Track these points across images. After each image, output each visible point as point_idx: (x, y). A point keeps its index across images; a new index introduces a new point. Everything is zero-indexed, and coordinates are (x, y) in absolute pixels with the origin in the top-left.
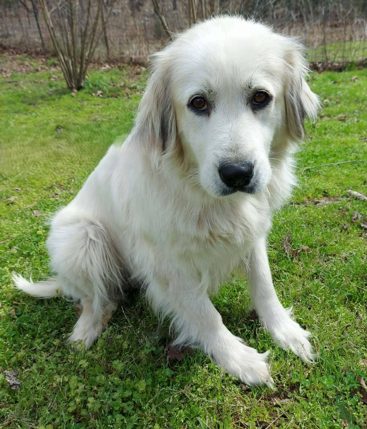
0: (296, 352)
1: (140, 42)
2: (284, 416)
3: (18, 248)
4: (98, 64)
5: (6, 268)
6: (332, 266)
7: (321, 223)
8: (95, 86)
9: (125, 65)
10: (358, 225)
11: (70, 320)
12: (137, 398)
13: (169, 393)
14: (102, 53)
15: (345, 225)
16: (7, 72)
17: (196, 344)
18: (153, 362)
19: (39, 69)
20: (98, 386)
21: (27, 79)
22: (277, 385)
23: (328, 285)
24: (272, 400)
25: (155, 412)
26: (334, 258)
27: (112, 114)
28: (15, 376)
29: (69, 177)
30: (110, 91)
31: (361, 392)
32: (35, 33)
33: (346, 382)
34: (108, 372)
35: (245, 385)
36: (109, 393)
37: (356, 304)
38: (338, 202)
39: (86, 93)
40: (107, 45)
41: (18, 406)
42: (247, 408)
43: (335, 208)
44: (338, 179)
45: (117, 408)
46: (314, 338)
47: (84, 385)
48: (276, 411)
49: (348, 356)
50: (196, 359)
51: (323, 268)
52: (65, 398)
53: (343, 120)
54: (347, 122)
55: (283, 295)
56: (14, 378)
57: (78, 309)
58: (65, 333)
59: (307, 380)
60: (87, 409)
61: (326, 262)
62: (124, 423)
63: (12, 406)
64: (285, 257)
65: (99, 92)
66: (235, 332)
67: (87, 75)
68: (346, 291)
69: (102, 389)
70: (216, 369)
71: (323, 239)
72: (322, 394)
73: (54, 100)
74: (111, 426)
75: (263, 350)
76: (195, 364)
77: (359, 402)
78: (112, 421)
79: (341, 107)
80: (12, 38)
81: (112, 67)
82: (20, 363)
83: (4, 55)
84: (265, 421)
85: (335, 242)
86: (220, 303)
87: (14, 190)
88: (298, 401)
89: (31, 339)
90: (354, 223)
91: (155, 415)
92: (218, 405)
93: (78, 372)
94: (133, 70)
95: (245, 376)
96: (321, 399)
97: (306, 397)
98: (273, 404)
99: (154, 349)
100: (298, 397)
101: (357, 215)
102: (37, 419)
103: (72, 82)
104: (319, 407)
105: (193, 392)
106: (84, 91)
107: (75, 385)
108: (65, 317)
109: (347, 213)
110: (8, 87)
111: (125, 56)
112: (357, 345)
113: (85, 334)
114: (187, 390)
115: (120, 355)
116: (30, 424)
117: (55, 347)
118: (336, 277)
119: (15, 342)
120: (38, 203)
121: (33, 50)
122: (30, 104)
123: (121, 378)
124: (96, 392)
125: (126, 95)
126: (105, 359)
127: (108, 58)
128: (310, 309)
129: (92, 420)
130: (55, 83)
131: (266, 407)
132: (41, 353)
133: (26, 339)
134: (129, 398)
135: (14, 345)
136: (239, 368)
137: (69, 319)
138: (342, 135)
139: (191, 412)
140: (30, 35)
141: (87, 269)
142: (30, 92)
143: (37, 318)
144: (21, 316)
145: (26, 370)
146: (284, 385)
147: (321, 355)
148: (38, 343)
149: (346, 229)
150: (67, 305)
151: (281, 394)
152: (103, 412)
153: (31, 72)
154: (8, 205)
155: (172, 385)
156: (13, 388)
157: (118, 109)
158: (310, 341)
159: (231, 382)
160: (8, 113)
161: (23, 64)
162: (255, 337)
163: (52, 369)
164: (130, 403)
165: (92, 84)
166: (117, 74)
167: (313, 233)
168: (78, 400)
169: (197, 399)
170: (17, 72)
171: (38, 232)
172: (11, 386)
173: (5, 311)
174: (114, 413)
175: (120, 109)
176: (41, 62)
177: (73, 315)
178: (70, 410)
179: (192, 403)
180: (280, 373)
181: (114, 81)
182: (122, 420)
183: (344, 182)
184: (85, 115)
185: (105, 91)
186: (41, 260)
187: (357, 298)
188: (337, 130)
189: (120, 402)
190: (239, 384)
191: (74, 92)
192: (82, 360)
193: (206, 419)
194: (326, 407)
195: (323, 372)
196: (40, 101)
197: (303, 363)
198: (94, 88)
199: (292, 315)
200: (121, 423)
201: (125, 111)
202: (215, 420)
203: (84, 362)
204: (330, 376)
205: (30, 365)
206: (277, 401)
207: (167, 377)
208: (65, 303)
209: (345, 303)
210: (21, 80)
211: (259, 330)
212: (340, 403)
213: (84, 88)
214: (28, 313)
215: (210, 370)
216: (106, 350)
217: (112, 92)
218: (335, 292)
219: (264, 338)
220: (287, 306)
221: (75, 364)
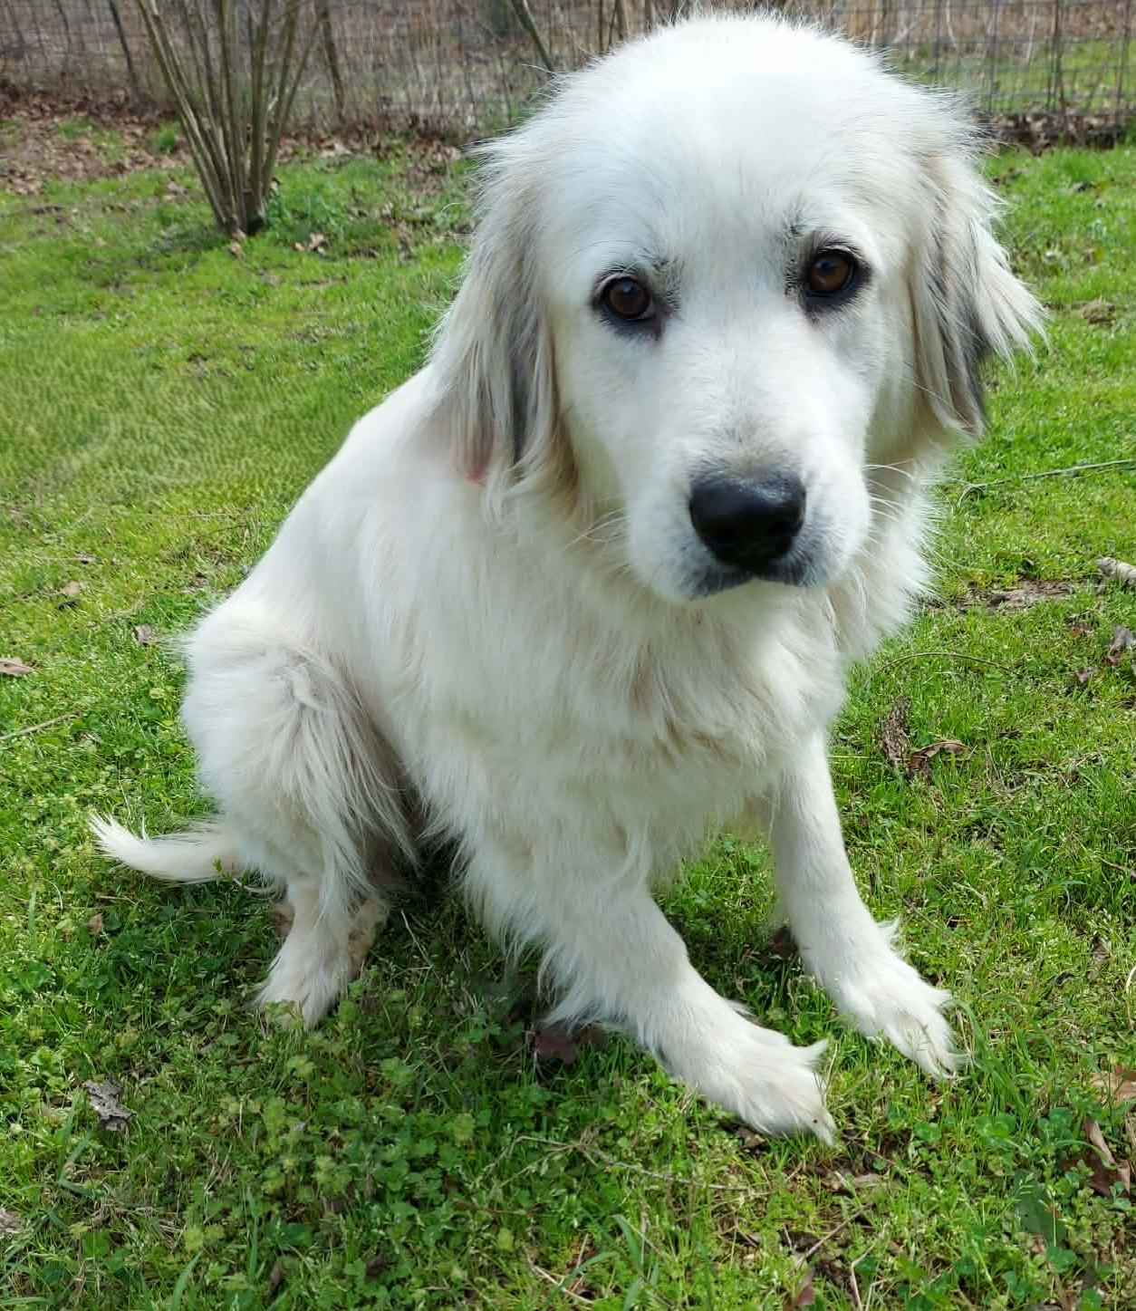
0: (903, 1048)
1: (441, 58)
2: (861, 1220)
3: (98, 739)
4: (309, 140)
5: (67, 796)
6: (1030, 800)
7: (1007, 667)
8: (303, 216)
9: (395, 142)
10: (1123, 673)
11: (258, 946)
12: (451, 1161)
13: (539, 1150)
14: (319, 99)
16: (29, 177)
17: (614, 1019)
18: (494, 1066)
19: (127, 162)
20: (344, 1127)
21: (89, 198)
22: (844, 1135)
23: (1012, 856)
24: (829, 1175)
25: (500, 1199)
26: (1039, 776)
27: (358, 312)
28: (115, 1096)
29: (235, 523)
30: (350, 236)
31: (1088, 1163)
32: (106, 37)
33: (1048, 1133)
34: (370, 1090)
36: (373, 1146)
37: (1096, 912)
38: (1068, 597)
39: (277, 242)
40: (336, 75)
41: (127, 1174)
42: (758, 1195)
43: (1055, 615)
44: (1072, 521)
45: (396, 1187)
46: (960, 1008)
47: (303, 1125)
48: (839, 1206)
49: (1059, 1063)
50: (613, 1059)
51: (1000, 806)
52: (254, 1156)
53: (1101, 321)
54: (1115, 328)
55: (873, 885)
56: (113, 1102)
57: (281, 916)
58: (245, 981)
59: (933, 1125)
60: (315, 1186)
61: (1012, 785)
62: (415, 1226)
63: (110, 1174)
64: (887, 772)
65: (317, 239)
66: (727, 989)
67: (275, 180)
68: (1068, 873)
69: (354, 1134)
70: (671, 1089)
71: (1010, 716)
72: (974, 1164)
73: (178, 269)
74: (381, 1232)
75: (809, 1039)
76: (614, 1073)
77: (1081, 1188)
78: (383, 1219)
79: (1101, 275)
80: (35, 56)
81: (353, 150)
82: (125, 1062)
83: (15, 118)
84: (807, 1230)
85: (1046, 724)
86: (686, 908)
87: (75, 563)
88: (904, 1181)
89: (151, 996)
90: (1110, 663)
91: (499, 1206)
92: (675, 1187)
93: (287, 1089)
94: (422, 157)
95: (754, 1106)
96: (969, 1178)
97: (926, 1170)
98: (830, 1187)
99: (496, 1030)
100: (903, 1171)
101: (1125, 639)
102: (180, 1211)
103: (229, 204)
104: (964, 1198)
105: (604, 1147)
106: (269, 234)
107: (280, 1122)
108: (246, 938)
109: (1091, 633)
110: (33, 228)
111: (393, 108)
112: (1087, 1030)
113: (301, 984)
114: (586, 1141)
115: (403, 1045)
116: (162, 1223)
117: (221, 1021)
118: (1040, 832)
119: (108, 1004)
120: (147, 605)
121: (104, 98)
122: (105, 284)
123: (407, 1107)
124: (338, 1142)
125: (400, 247)
126: (359, 1055)
127: (341, 118)
128: (952, 925)
129: (329, 1214)
130: (178, 208)
131: (812, 1193)
132: (181, 1036)
133: (137, 998)
134: (431, 1161)
135: (107, 1014)
136: (736, 1084)
137: (256, 943)
138: (1096, 373)
139: (601, 1200)
140: (90, 47)
142: (101, 242)
143: (166, 941)
144: (120, 935)
145: (143, 1082)
146: (866, 1137)
147: (980, 1056)
148: (171, 1008)
150: (247, 905)
151: (854, 1160)
152: (357, 1196)
153: (101, 174)
154: (61, 608)
155: (549, 1129)
156: (112, 1128)
157: (376, 297)
158: (947, 1019)
159: (713, 1124)
160: (42, 316)
161: (75, 148)
162: (785, 1003)
163: (216, 1080)
164: (429, 1172)
165: (294, 212)
166: (369, 173)
167: (980, 696)
168: (288, 1162)
169: (618, 1167)
170: (58, 175)
171: (153, 691)
172: (105, 1123)
173: (74, 919)
174: (388, 1197)
175: (383, 295)
176: (129, 140)
177: (266, 932)
178: (269, 1187)
179: (603, 1177)
180: (853, 1102)
181: (361, 198)
182: (411, 1218)
183: (1090, 532)
184: (272, 319)
185: (336, 236)
186: (166, 774)
187: (1098, 895)
189: (405, 1171)
190: (737, 1127)
191: (236, 240)
192: (297, 1057)
193: (639, 1220)
194: (984, 1201)
195: (979, 1104)
196: (135, 273)
197: (922, 1078)
198: (298, 224)
199: (897, 944)
200: (409, 1224)
201: (397, 301)
202: (666, 1224)
203: (302, 1062)
204: (1000, 1115)
205: (153, 1067)
206: (842, 1179)
207: (534, 1106)
208: (243, 897)
209: (1060, 911)
210: (71, 204)
211: (796, 983)
212: (1024, 1189)
213: (269, 225)
214: (140, 925)
215: (655, 1091)
216: (362, 1031)
217: (356, 237)
218: (1034, 878)
219: (812, 1006)
220: (884, 916)
221: (277, 1066)
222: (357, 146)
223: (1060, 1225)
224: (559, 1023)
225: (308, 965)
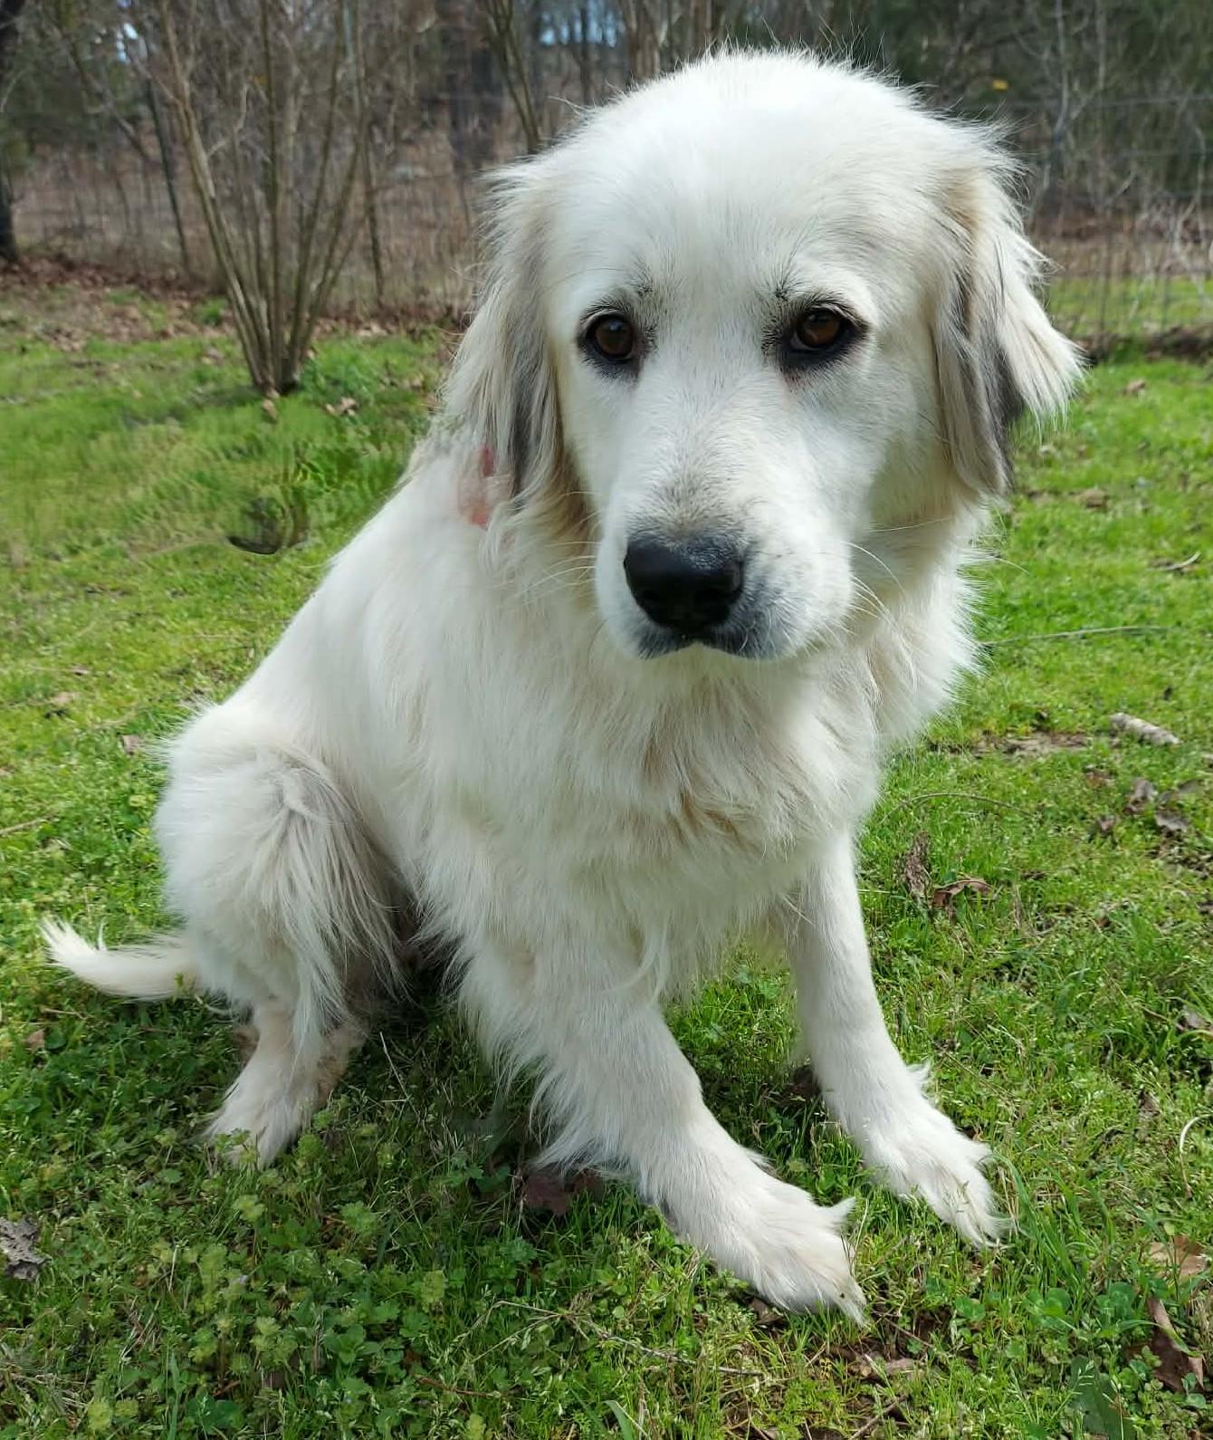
0: (940, 1209)
2: (896, 1414)
3: (67, 845)
4: (348, 321)
5: (24, 901)
6: (1063, 943)
7: (1027, 811)
8: (336, 383)
9: (430, 327)
10: (1145, 822)
11: (215, 1071)
12: (416, 1328)
13: (521, 1319)
14: (362, 286)
15: (1104, 819)
16: (75, 336)
17: (614, 1164)
18: (473, 1216)
19: (171, 330)
20: (293, 1284)
21: (130, 357)
22: (874, 1312)
23: (1047, 1000)
24: (858, 1359)
25: (472, 1377)
26: (1068, 920)
28: (29, 1238)
29: (240, 645)
30: (380, 400)
31: (1154, 1350)
32: (163, 224)
33: (1108, 1311)
34: (326, 1241)
35: (770, 1305)
36: (325, 1307)
37: (1140, 1065)
38: (1083, 749)
39: (307, 403)
40: (378, 267)
41: (31, 1333)
42: (774, 1382)
43: (1072, 765)
44: (1082, 679)
45: (349, 1358)
46: (1001, 1165)
47: (245, 1277)
48: (871, 1398)
49: (1113, 1232)
50: (611, 1212)
51: (1030, 948)
52: (185, 1315)
53: (1100, 506)
54: (1111, 513)
55: (900, 1025)
56: (25, 1245)
57: (244, 1038)
58: (196, 1109)
59: (975, 1301)
60: (253, 1355)
61: (1040, 928)
62: (368, 1408)
63: (11, 1332)
64: (910, 907)
65: (348, 402)
66: (741, 1135)
67: (313, 350)
68: (1108, 1022)
69: (304, 1293)
70: (677, 1250)
71: (1034, 858)
72: (1024, 1348)
74: (327, 1414)
75: (832, 1197)
76: (611, 1229)
77: (1148, 1381)
78: (330, 1398)
79: (1095, 468)
80: (96, 237)
81: (389, 332)
82: (48, 1198)
83: (68, 286)
84: (832, 1426)
85: (1073, 869)
86: (697, 1042)
87: (68, 675)
88: (944, 1368)
89: (86, 1123)
90: (1132, 812)
91: (470, 1386)
92: (679, 1369)
93: (231, 1236)
95: (771, 1275)
96: (1020, 1365)
97: (969, 1354)
98: (859, 1373)
99: (477, 1173)
100: (943, 1355)
101: (1145, 790)
102: (89, 1380)
104: (1017, 1392)
105: (597, 1318)
106: (302, 396)
107: (219, 1275)
108: (202, 1061)
109: (1110, 782)
110: (72, 379)
111: (430, 299)
112: (1140, 1193)
113: (259, 1116)
114: (577, 1311)
115: (369, 1188)
116: (65, 1395)
117: (163, 1155)
118: (1075, 978)
119: (37, 1130)
120: (138, 716)
121: (155, 275)
123: (369, 1262)
124: (285, 1302)
126: (318, 1198)
127: (380, 305)
128: (987, 1073)
130: (217, 370)
131: (837, 1381)
132: (116, 1169)
133: (72, 1125)
134: (391, 1328)
135: (34, 1141)
136: (752, 1248)
137: (212, 1068)
138: (1095, 550)
139: (591, 1383)
140: (148, 232)
141: (277, 906)
142: (137, 394)
143: (112, 1063)
144: (62, 1054)
145: (65, 1222)
146: (899, 1314)
147: (1024, 1221)
148: (107, 1137)
149: (1109, 832)
150: (209, 1026)
151: (885, 1341)
152: (302, 1369)
153: (145, 338)
154: (48, 716)
155: (533, 1293)
156: (20, 1275)
158: (986, 1176)
159: (723, 1294)
161: (122, 315)
162: (806, 1152)
163: (150, 1223)
164: (391, 1342)
165: (327, 378)
166: (404, 351)
167: (1002, 838)
168: (223, 1323)
169: (613, 1342)
170: (102, 335)
171: (133, 798)
172: (13, 1269)
173: (12, 1033)
174: (338, 1371)
176: (176, 312)
177: (227, 1056)
178: (198, 1354)
179: (595, 1354)
180: (884, 1272)
181: (393, 371)
182: (365, 1398)
183: (1101, 690)
185: (367, 401)
186: (136, 884)
187: (1141, 1046)
188: (1079, 535)
189: (361, 1339)
190: (750, 1301)
191: (269, 398)
192: (245, 1198)
193: (636, 1409)
194: (1038, 1393)
195: (1028, 1277)
197: (962, 1246)
198: (330, 388)
200: (362, 1404)
202: (667, 1414)
203: (251, 1203)
204: (1052, 1290)
205: (79, 1206)
206: (873, 1364)
207: (517, 1263)
208: (204, 1017)
209: (1102, 1062)
210: (112, 361)
211: (819, 1130)
212: (1084, 1380)
213: (302, 388)
214: (85, 1043)
215: (658, 1252)
216: (324, 1171)
217: (385, 402)
218: (1073, 1026)
219: (837, 1157)
220: (913, 1060)
221: (222, 1209)
222: (393, 329)
223: (1128, 1424)
225: (269, 1093)
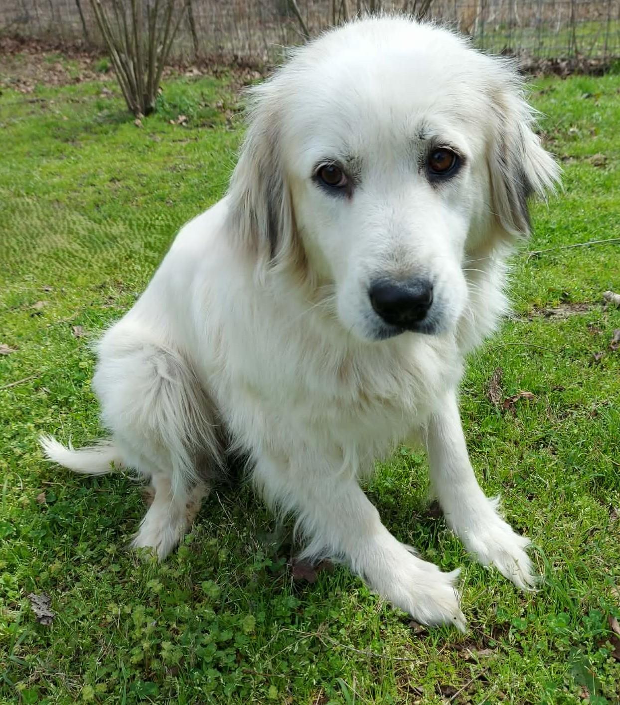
0: (504, 573)
1: (250, 25)
2: (482, 678)
3: (49, 391)
4: (180, 67)
5: (29, 424)
6: (571, 427)
7: (556, 351)
8: (175, 107)
9: (226, 69)
11: (134, 511)
12: (242, 643)
13: (293, 636)
14: (186, 47)
15: (597, 354)
16: (28, 84)
17: (338, 556)
18: (268, 584)
19: (81, 77)
20: (180, 622)
21: (60, 95)
22: (472, 626)
23: (562, 458)
24: (464, 650)
25: (270, 667)
26: (575, 412)
27: (203, 156)
28: (46, 603)
30: (200, 117)
31: (612, 642)
32: (72, 13)
33: (589, 625)
34: (195, 599)
36: (195, 635)
37: (611, 492)
38: (588, 313)
39: (160, 120)
40: (194, 34)
41: (50, 652)
42: (421, 663)
43: (581, 323)
44: (589, 271)
45: (209, 659)
46: (536, 549)
47: (155, 621)
48: (469, 669)
49: (593, 581)
50: (338, 580)
51: (555, 429)
52: (126, 640)
53: (601, 165)
54: (607, 169)
55: (485, 476)
56: (45, 607)
57: (148, 493)
58: (126, 533)
59: (523, 619)
60: (161, 659)
61: (561, 418)
62: (220, 684)
63: (41, 651)
64: (491, 410)
65: (182, 118)
66: (403, 537)
67: (160, 88)
68: (594, 469)
69: (185, 627)
70: (371, 598)
71: (559, 379)
72: (546, 643)
73: (106, 133)
74: (200, 688)
75: (450, 567)
76: (338, 588)
77: (608, 657)
78: (201, 680)
79: (600, 141)
80: (35, 22)
81: (203, 73)
82: (53, 582)
83: (22, 53)
84: (451, 684)
85: (579, 383)
86: (380, 488)
87: (42, 291)
88: (507, 654)
89: (71, 542)
90: (612, 350)
91: (270, 672)
92: (373, 659)
93: (147, 599)
94: (239, 77)
95: (419, 609)
96: (544, 652)
97: (519, 646)
98: (464, 657)
99: (269, 563)
100: (506, 648)
102: (82, 674)
103: (136, 100)
104: (541, 664)
105: (332, 634)
106: (156, 116)
107: (142, 620)
108: (127, 507)
109: (601, 333)
110: (29, 110)
111: (225, 51)
112: (608, 561)
113: (158, 535)
114: (322, 633)
115: (215, 571)
116: (70, 682)
117: (111, 557)
118: (578, 445)
119: (46, 546)
120: (80, 315)
121: (70, 44)
122: (67, 140)
123: (216, 610)
124: (176, 632)
125: (226, 122)
126: (189, 578)
127: (196, 55)
128: (530, 499)
129: (169, 678)
130: (108, 102)
131: (453, 661)
132: (87, 566)
133: (63, 543)
134: (229, 643)
135: (45, 552)
136: (409, 595)
137: (133, 509)
138: (599, 192)
139: (330, 667)
140: (64, 18)
141: (157, 427)
142: (65, 118)
143: (81, 509)
144: (55, 505)
145: (63, 595)
146: (484, 627)
147: (548, 577)
148: (82, 549)
149: (598, 362)
150: (129, 487)
151: (477, 641)
152: (186, 666)
153: (67, 83)
154: (32, 316)
155: (299, 623)
156: (44, 623)
157: (213, 149)
158: (529, 554)
159: (395, 620)
160: (31, 157)
161: (53, 69)
163: (106, 593)
164: (229, 650)
165: (170, 104)
166: (211, 84)
167: (542, 368)
168: (146, 645)
169: (339, 648)
170: (43, 83)
171: (80, 364)
172: (40, 619)
173: (29, 495)
174: (204, 666)
175: (217, 148)
176: (83, 66)
177: (139, 503)
178: (134, 660)
179: (331, 652)
180: (476, 606)
181: (206, 98)
182: (217, 679)
183: (599, 277)
184: (157, 160)
185: (192, 117)
186: (86, 411)
187: (612, 481)
188: (590, 183)
189: (214, 650)
190: (410, 621)
191: (139, 119)
192: (153, 580)
193: (352, 679)
194: (553, 665)
195: (549, 606)
196: (83, 135)
197: (516, 591)
198: (172, 110)
200: (216, 683)
201: (224, 152)
202: (368, 682)
203: (156, 584)
204: (561, 613)
205: (70, 584)
206: (470, 653)
207: (292, 610)
208: (126, 483)
209: (591, 490)
210: (50, 99)
211: (443, 534)
212: (575, 659)
213: (156, 111)
214: (66, 499)
215: (362, 599)
216: (192, 563)
217: (203, 118)
218: (575, 471)
219: (452, 548)
220: (492, 494)
221: (141, 584)
222: (205, 71)
223: (597, 680)
224: (305, 559)
225: (162, 524)
